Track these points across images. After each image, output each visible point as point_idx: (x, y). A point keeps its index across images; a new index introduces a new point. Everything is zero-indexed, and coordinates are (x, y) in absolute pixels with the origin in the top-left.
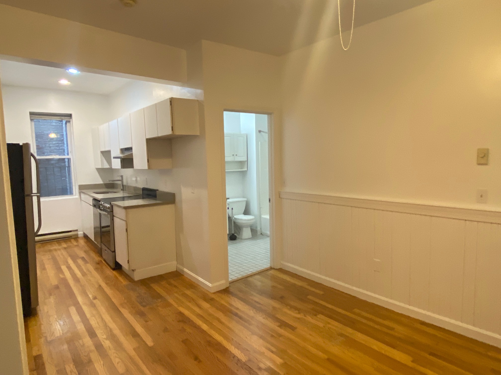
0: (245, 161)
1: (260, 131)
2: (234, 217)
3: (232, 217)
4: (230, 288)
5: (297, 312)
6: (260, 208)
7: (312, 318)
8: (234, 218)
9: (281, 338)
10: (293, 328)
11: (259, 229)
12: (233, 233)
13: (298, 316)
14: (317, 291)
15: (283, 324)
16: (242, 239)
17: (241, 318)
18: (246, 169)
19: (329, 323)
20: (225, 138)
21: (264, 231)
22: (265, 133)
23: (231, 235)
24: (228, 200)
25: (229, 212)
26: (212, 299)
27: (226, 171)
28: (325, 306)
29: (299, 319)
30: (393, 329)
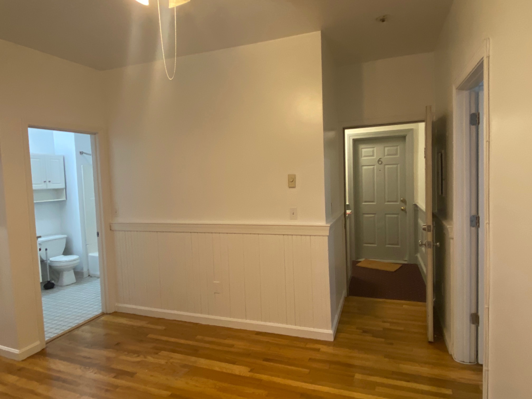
0: (62, 189)
1: (81, 153)
2: (49, 260)
3: (46, 260)
4: (47, 349)
5: (136, 355)
6: (86, 245)
7: (154, 358)
8: (49, 262)
9: (118, 390)
10: (131, 375)
11: (85, 270)
12: (49, 280)
13: (138, 359)
14: (159, 327)
15: (120, 374)
16: (61, 286)
17: (64, 381)
18: (64, 199)
19: (172, 358)
20: (31, 160)
21: (92, 272)
22: (89, 155)
23: (47, 283)
24: (39, 239)
25: (42, 254)
26: (20, 369)
27: (35, 202)
28: (167, 341)
29: (138, 362)
30: (232, 346)
